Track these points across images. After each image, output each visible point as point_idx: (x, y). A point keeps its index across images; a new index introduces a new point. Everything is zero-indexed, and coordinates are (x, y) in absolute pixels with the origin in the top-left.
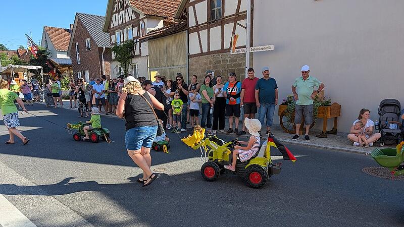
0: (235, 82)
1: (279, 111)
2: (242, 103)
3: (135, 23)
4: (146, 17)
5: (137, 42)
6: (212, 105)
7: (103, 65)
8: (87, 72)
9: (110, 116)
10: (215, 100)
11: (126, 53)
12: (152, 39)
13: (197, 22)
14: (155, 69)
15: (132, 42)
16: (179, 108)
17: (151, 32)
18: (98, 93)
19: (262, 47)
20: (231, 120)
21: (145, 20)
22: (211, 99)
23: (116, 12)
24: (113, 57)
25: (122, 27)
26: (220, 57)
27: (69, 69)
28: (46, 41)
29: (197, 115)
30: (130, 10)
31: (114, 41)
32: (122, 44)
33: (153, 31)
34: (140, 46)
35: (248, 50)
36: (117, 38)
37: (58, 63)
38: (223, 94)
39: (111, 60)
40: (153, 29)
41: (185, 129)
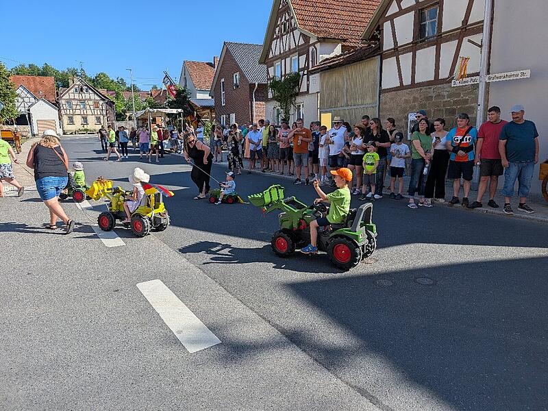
0: (467, 128)
1: (541, 173)
2: (477, 159)
3: (302, 50)
4: (319, 41)
5: (304, 75)
6: (427, 161)
7: (254, 105)
8: (233, 116)
9: (268, 173)
10: (433, 154)
11: (288, 90)
12: (327, 69)
13: (396, 42)
14: (328, 110)
15: (297, 75)
16: (372, 164)
17: (325, 60)
18: (253, 143)
19: (509, 74)
20: (456, 185)
21: (318, 45)
22: (426, 152)
23: (278, 37)
24: (270, 96)
25: (283, 56)
26: (432, 92)
27: (211, 111)
28: (185, 78)
29: (401, 176)
30: (297, 33)
31: (271, 75)
32: (283, 78)
33: (327, 59)
34: (308, 80)
35: (482, 80)
36: (277, 71)
37: (198, 104)
38: (445, 145)
39: (266, 100)
40: (327, 56)
41: (381, 194)
